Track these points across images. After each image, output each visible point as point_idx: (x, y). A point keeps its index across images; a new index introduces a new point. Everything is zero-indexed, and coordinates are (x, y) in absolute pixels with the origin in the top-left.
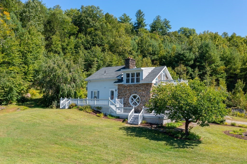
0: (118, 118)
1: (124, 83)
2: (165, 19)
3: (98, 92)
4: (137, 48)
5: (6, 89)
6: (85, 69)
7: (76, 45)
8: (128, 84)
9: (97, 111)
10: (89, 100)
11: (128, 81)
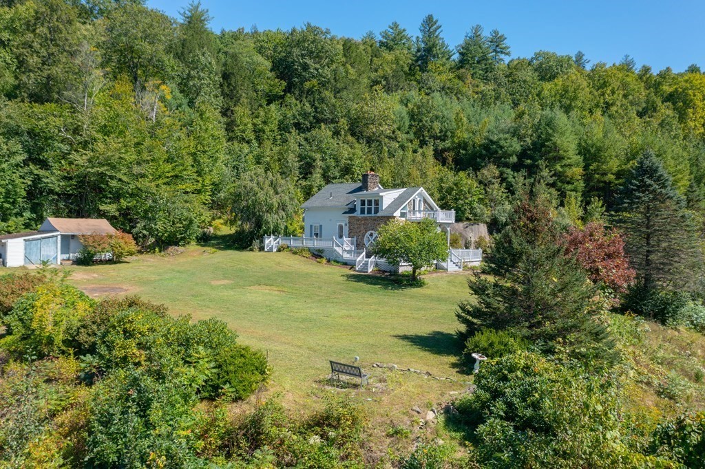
0: (345, 264)
1: (358, 214)
2: (495, 32)
3: (321, 226)
4: (407, 124)
5: (184, 223)
6: (300, 177)
7: (281, 122)
8: (363, 215)
9: (317, 255)
10: (306, 239)
11: (362, 211)
